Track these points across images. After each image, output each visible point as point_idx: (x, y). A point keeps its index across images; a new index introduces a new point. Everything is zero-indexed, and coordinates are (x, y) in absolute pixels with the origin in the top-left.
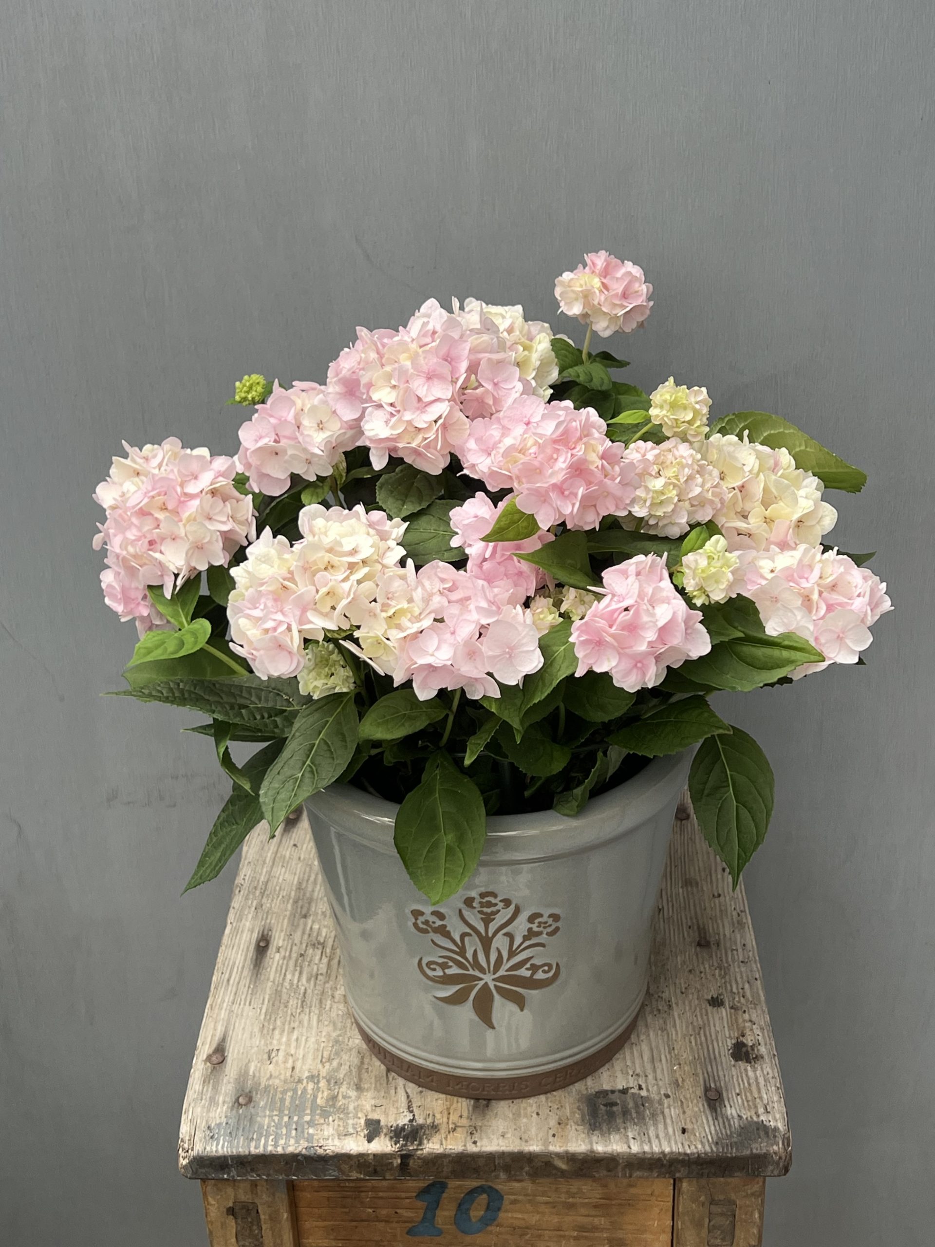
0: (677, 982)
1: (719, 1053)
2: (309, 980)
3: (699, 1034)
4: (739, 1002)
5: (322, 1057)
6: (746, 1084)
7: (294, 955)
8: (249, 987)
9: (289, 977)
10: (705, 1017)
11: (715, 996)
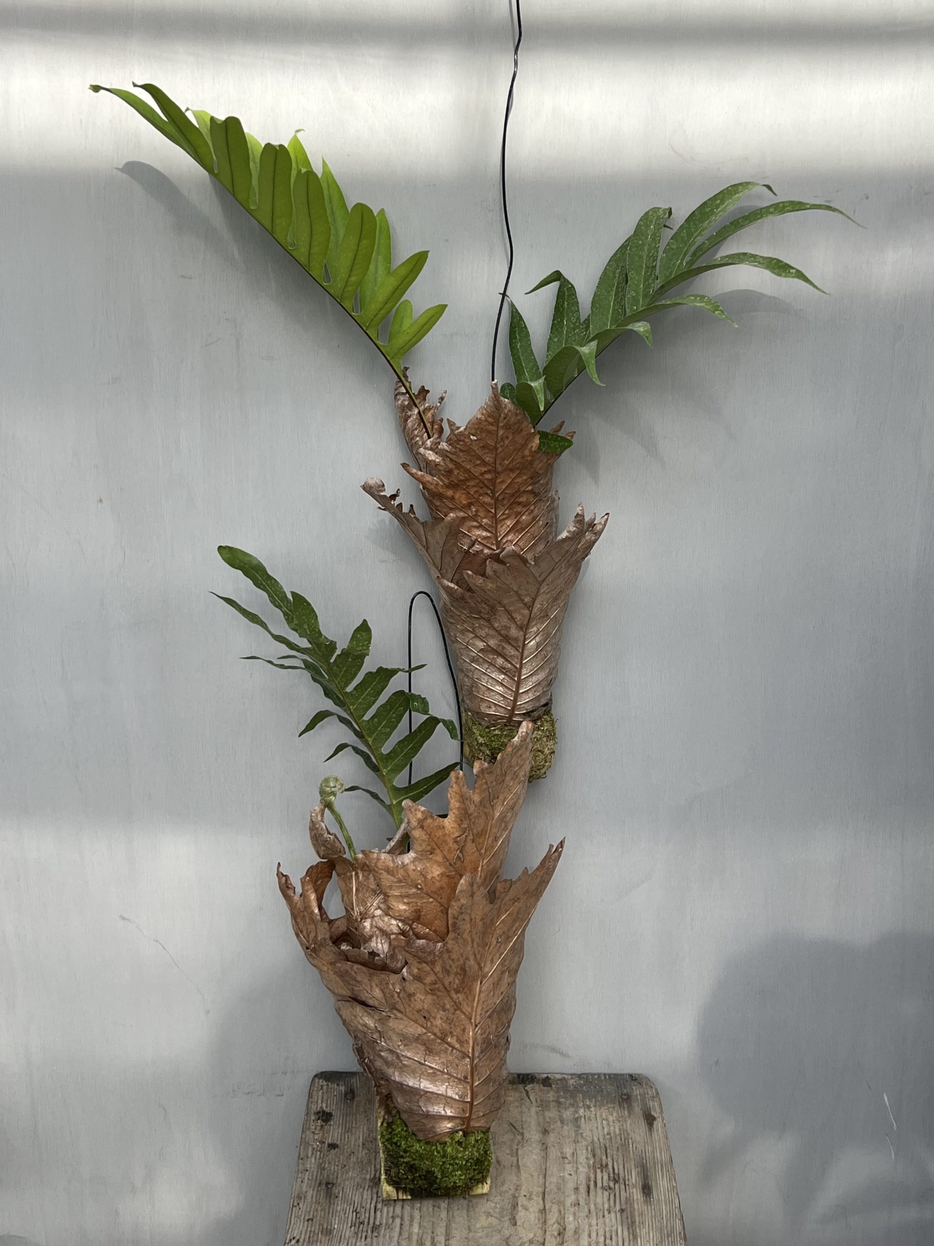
0: (355, 1160)
1: (340, 1117)
2: (607, 1165)
3: (349, 1129)
4: (318, 1146)
5: (585, 1118)
6: (329, 1100)
7: (621, 1181)
8: (646, 1161)
9: (621, 1167)
10: (343, 1137)
11: (333, 1150)
